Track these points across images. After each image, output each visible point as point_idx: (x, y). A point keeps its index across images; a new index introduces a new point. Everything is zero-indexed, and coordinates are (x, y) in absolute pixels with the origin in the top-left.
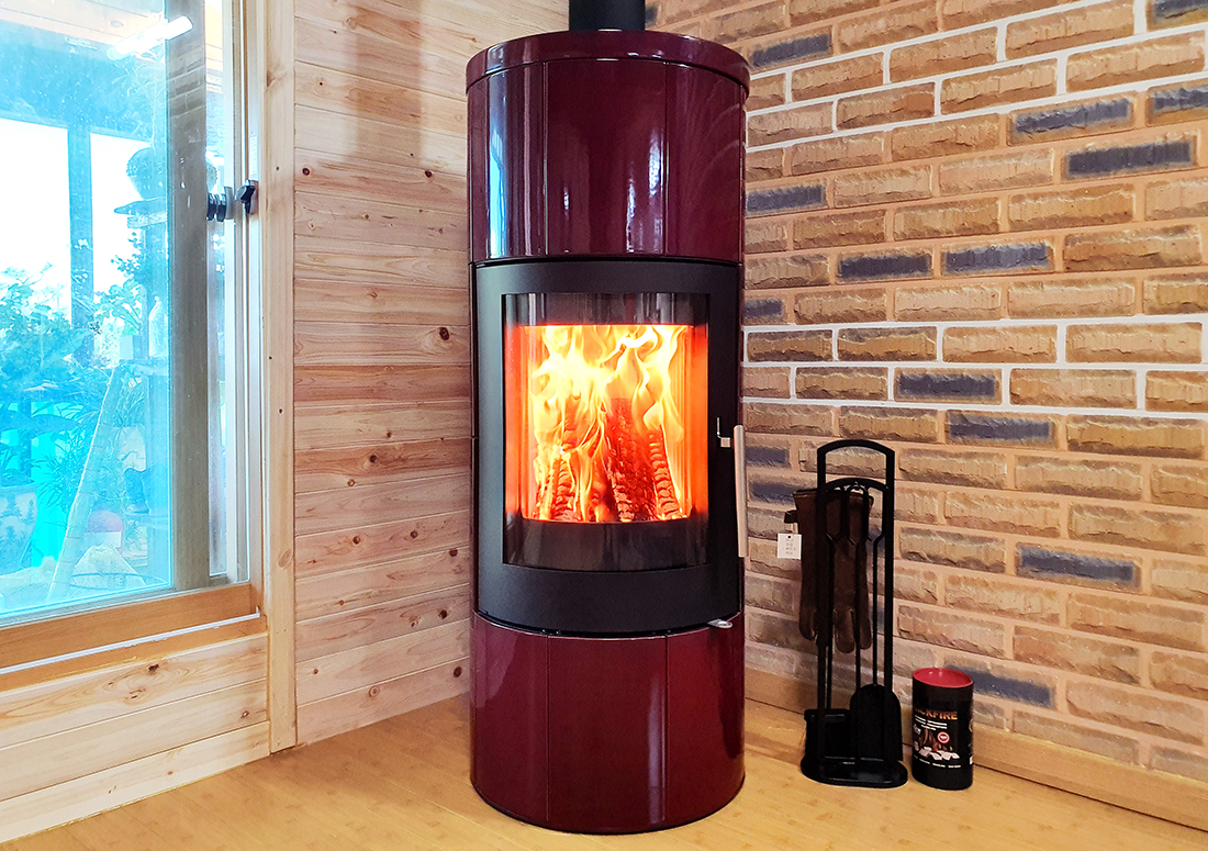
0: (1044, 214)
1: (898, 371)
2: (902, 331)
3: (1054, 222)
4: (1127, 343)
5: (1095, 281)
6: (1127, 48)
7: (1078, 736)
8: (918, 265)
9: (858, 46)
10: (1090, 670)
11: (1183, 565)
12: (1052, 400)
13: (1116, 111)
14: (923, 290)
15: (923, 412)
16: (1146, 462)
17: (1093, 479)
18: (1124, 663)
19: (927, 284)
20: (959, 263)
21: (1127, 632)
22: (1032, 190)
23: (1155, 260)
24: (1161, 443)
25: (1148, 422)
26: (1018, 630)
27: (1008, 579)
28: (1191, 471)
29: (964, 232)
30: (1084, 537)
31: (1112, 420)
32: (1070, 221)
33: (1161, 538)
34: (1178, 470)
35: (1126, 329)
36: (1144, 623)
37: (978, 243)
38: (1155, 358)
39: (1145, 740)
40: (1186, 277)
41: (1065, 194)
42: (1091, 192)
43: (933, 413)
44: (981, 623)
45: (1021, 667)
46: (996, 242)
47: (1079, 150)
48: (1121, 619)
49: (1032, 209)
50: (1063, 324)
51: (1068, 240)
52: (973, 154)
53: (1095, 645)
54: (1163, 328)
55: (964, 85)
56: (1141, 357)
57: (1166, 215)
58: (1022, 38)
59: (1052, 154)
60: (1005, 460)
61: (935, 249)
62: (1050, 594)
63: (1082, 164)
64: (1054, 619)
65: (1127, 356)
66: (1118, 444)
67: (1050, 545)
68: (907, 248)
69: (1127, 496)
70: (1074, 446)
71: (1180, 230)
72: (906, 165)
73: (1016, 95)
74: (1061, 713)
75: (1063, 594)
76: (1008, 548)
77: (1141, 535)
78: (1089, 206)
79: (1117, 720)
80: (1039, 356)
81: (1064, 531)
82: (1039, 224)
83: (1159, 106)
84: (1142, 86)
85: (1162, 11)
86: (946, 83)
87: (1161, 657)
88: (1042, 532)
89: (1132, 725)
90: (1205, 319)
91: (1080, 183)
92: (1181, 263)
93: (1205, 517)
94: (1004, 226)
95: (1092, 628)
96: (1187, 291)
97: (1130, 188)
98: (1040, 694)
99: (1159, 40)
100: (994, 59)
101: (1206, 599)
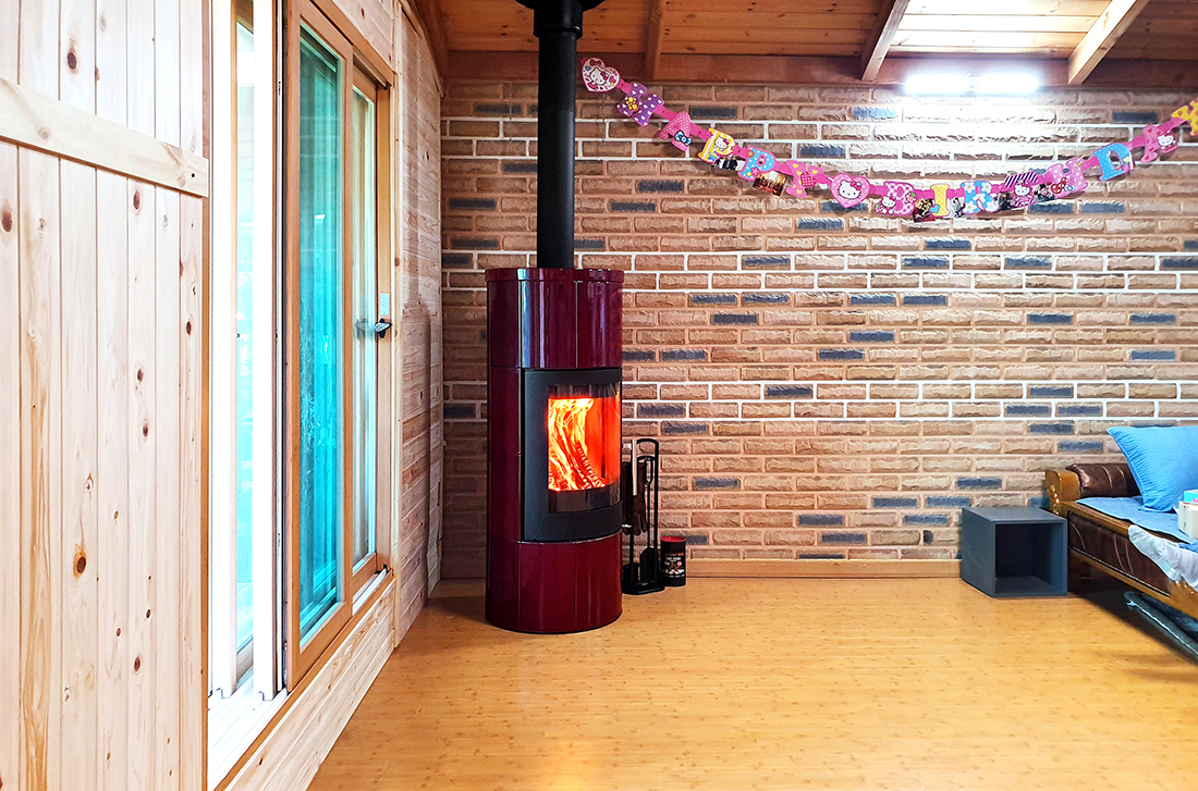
0: (704, 338)
1: (639, 404)
2: (641, 386)
3: (708, 342)
4: (736, 392)
5: (723, 367)
6: (735, 275)
7: (717, 554)
8: (650, 356)
9: (619, 250)
10: (722, 525)
11: (755, 477)
12: (707, 416)
13: (731, 299)
14: (651, 368)
15: (651, 423)
16: (742, 439)
17: (724, 447)
18: (735, 520)
19: (653, 364)
20: (668, 356)
21: (735, 507)
22: (699, 327)
23: (746, 360)
24: (747, 430)
25: (742, 422)
26: (693, 514)
27: (689, 493)
28: (757, 441)
29: (670, 343)
30: (720, 471)
31: (730, 422)
32: (714, 342)
33: (748, 468)
34: (753, 441)
35: (735, 386)
36: (742, 502)
37: (676, 348)
38: (746, 398)
39: (741, 548)
40: (755, 366)
41: (711, 331)
42: (722, 331)
43: (656, 423)
44: (678, 514)
45: (695, 529)
46: (684, 348)
47: (717, 313)
48: (734, 502)
49: (698, 336)
50: (710, 384)
51: (713, 350)
52: (673, 309)
53: (724, 514)
54: (748, 386)
55: (670, 278)
56: (740, 398)
57: (749, 343)
58: (694, 263)
59: (706, 313)
60: (687, 441)
61: (658, 349)
62: (706, 496)
63: (718, 319)
64: (709, 506)
65: (735, 397)
66: (732, 432)
67: (706, 476)
68: (643, 348)
69: (735, 453)
70: (715, 434)
71: (753, 348)
72: (643, 310)
73: (693, 286)
74: (711, 546)
75: (712, 494)
76: (689, 478)
77: (741, 468)
78: (721, 336)
80: (702, 398)
81: (712, 469)
82: (702, 342)
83: (746, 300)
84: (740, 291)
85: (747, 263)
86: (662, 275)
87: (748, 514)
88: (703, 471)
89: (737, 544)
90: (763, 383)
91: (717, 327)
92: (753, 361)
93: (763, 458)
94: (687, 342)
95: (724, 508)
96: (756, 372)
97: (736, 331)
98: (703, 540)
99: (746, 274)
100: (682, 269)
101: (763, 489)
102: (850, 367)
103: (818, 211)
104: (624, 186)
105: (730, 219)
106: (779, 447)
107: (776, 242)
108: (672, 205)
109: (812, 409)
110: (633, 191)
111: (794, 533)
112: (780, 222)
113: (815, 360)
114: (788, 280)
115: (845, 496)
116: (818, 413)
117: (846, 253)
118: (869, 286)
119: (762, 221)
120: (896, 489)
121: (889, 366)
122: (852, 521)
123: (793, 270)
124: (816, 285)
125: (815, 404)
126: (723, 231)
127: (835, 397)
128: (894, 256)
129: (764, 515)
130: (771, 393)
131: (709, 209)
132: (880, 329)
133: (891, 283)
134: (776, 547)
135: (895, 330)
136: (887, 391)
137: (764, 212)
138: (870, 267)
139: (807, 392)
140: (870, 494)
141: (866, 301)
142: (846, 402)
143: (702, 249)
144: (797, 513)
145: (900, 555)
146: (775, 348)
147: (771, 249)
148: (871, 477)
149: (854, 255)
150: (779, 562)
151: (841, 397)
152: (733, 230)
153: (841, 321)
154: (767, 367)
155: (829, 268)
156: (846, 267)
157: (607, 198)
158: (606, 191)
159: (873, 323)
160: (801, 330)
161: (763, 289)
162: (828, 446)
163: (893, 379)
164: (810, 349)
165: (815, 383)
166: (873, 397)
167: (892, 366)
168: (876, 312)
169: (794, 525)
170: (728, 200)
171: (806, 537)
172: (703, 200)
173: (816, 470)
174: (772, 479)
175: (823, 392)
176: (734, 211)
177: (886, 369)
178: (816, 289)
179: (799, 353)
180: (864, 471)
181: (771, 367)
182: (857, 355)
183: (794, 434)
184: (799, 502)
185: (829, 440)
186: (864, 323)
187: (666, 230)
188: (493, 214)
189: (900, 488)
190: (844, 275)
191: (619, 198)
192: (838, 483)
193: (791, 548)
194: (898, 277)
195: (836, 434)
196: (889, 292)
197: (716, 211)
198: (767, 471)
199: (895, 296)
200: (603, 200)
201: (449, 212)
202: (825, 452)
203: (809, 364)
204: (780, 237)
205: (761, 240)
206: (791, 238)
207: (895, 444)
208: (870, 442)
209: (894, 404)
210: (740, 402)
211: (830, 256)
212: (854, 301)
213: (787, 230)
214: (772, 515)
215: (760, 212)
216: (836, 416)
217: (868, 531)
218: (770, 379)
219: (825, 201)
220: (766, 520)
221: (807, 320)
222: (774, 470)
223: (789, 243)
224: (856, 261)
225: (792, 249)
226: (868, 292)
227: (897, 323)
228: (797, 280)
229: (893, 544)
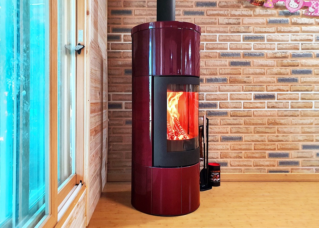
0: (226, 72)
3: (228, 74)
4: (241, 97)
5: (235, 85)
6: (239, 44)
7: (232, 170)
8: (201, 81)
10: (234, 158)
11: (249, 136)
12: (227, 108)
13: (238, 55)
15: (202, 111)
16: (243, 118)
17: (235, 122)
18: (240, 155)
19: (203, 85)
20: (209, 81)
21: (240, 149)
22: (224, 67)
23: (245, 82)
24: (246, 114)
25: (244, 111)
26: (221, 152)
27: (219, 143)
28: (250, 119)
29: (210, 74)
30: (233, 133)
31: (238, 111)
32: (231, 74)
33: (246, 131)
34: (248, 119)
35: (240, 94)
36: (244, 147)
37: (213, 77)
38: (245, 100)
39: (243, 168)
40: (249, 85)
41: (230, 69)
42: (234, 69)
43: (204, 111)
44: (214, 153)
45: (222, 160)
46: (217, 77)
47: (232, 61)
48: (240, 147)
49: (223, 71)
50: (229, 93)
51: (230, 77)
52: (212, 59)
53: (235, 153)
54: (246, 94)
55: (211, 45)
56: (243, 99)
57: (247, 74)
58: (221, 38)
59: (226, 61)
60: (218, 120)
61: (205, 77)
62: (227, 144)
63: (233, 64)
64: (228, 149)
65: (240, 99)
66: (239, 115)
67: (227, 135)
69: (240, 125)
70: (231, 116)
71: (249, 77)
73: (221, 49)
74: (229, 167)
75: (230, 143)
76: (219, 136)
77: (243, 131)
78: (234, 71)
79: (239, 166)
80: (225, 99)
81: (229, 132)
82: (225, 74)
83: (245, 55)
84: (242, 51)
85: (246, 39)
86: (207, 44)
87: (246, 153)
88: (225, 133)
89: (241, 166)
90: (253, 93)
91: (232, 67)
92: (248, 83)
93: (253, 127)
94: (218, 74)
95: (235, 150)
96: (250, 88)
97: (240, 69)
98: (225, 164)
99: (245, 44)
100: (216, 41)
101: (253, 141)
102: (292, 86)
103: (277, 15)
104: (190, 4)
105: (238, 19)
106: (260, 122)
107: (258, 29)
108: (212, 12)
109: (275, 105)
110: (194, 6)
111: (267, 161)
112: (260, 20)
113: (276, 82)
114: (264, 47)
115: (290, 144)
116: (277, 106)
117: (290, 34)
118: (300, 49)
119: (252, 19)
120: (312, 141)
121: (309, 85)
122: (293, 155)
123: (266, 42)
124: (276, 49)
125: (276, 103)
126: (234, 24)
127: (285, 99)
128: (312, 36)
129: (253, 153)
130: (257, 97)
131: (228, 15)
132: (305, 69)
133: (310, 47)
134: (258, 167)
135: (312, 69)
136: (308, 97)
137: (253, 16)
138: (301, 40)
139: (272, 97)
140: (301, 143)
141: (299, 56)
142: (290, 101)
143: (225, 32)
144: (268, 152)
145: (314, 171)
146: (258, 77)
147: (256, 32)
148: (301, 135)
149: (293, 35)
150: (259, 174)
151: (288, 99)
152: (239, 24)
153: (287, 65)
154: (254, 85)
155: (282, 41)
156: (290, 40)
157: (182, 9)
158: (182, 6)
159: (302, 65)
160: (270, 69)
161: (252, 50)
162: (282, 121)
163: (311, 91)
164: (274, 77)
165: (276, 93)
166: (302, 99)
167: (311, 85)
168: (303, 61)
169: (267, 157)
170: (236, 10)
171: (272, 163)
172: (225, 10)
173: (277, 132)
174: (257, 137)
175: (279, 97)
176: (239, 15)
177: (308, 87)
178: (276, 51)
179: (269, 79)
180: (298, 133)
181: (256, 85)
182: (295, 80)
183: (266, 116)
184: (269, 147)
185: (282, 119)
186: (298, 66)
187: (209, 23)
188: (130, 17)
189: (315, 140)
190: (289, 44)
191: (187, 9)
192: (286, 138)
193: (265, 168)
194: (314, 45)
195: (286, 116)
196: (310, 52)
197: (232, 15)
198: (254, 133)
199: (312, 53)
200: (180, 10)
201: (111, 16)
202: (281, 124)
203: (273, 84)
204: (260, 27)
205: (251, 29)
206: (265, 27)
207: (312, 121)
208: (301, 119)
209: (312, 102)
210: (242, 101)
211: (282, 36)
212: (294, 56)
213: (263, 24)
214: (257, 153)
215: (251, 16)
216: (286, 108)
217: (300, 160)
218: (256, 91)
219: (281, 11)
220: (254, 155)
221: (273, 64)
222: (258, 132)
223: (264, 30)
224: (294, 38)
225: (265, 32)
226: (300, 52)
227: (313, 66)
228: (268, 46)
229: (311, 166)
